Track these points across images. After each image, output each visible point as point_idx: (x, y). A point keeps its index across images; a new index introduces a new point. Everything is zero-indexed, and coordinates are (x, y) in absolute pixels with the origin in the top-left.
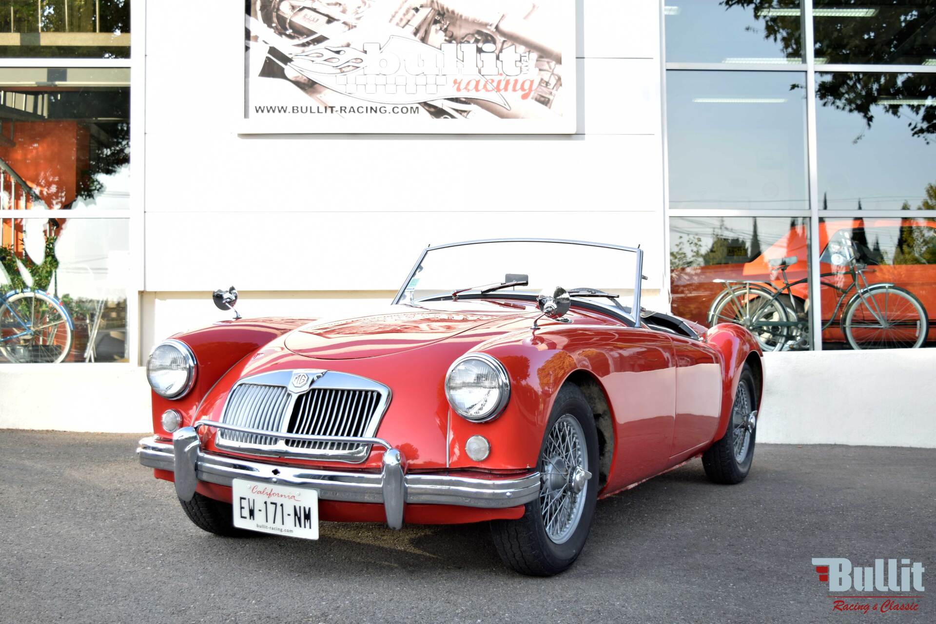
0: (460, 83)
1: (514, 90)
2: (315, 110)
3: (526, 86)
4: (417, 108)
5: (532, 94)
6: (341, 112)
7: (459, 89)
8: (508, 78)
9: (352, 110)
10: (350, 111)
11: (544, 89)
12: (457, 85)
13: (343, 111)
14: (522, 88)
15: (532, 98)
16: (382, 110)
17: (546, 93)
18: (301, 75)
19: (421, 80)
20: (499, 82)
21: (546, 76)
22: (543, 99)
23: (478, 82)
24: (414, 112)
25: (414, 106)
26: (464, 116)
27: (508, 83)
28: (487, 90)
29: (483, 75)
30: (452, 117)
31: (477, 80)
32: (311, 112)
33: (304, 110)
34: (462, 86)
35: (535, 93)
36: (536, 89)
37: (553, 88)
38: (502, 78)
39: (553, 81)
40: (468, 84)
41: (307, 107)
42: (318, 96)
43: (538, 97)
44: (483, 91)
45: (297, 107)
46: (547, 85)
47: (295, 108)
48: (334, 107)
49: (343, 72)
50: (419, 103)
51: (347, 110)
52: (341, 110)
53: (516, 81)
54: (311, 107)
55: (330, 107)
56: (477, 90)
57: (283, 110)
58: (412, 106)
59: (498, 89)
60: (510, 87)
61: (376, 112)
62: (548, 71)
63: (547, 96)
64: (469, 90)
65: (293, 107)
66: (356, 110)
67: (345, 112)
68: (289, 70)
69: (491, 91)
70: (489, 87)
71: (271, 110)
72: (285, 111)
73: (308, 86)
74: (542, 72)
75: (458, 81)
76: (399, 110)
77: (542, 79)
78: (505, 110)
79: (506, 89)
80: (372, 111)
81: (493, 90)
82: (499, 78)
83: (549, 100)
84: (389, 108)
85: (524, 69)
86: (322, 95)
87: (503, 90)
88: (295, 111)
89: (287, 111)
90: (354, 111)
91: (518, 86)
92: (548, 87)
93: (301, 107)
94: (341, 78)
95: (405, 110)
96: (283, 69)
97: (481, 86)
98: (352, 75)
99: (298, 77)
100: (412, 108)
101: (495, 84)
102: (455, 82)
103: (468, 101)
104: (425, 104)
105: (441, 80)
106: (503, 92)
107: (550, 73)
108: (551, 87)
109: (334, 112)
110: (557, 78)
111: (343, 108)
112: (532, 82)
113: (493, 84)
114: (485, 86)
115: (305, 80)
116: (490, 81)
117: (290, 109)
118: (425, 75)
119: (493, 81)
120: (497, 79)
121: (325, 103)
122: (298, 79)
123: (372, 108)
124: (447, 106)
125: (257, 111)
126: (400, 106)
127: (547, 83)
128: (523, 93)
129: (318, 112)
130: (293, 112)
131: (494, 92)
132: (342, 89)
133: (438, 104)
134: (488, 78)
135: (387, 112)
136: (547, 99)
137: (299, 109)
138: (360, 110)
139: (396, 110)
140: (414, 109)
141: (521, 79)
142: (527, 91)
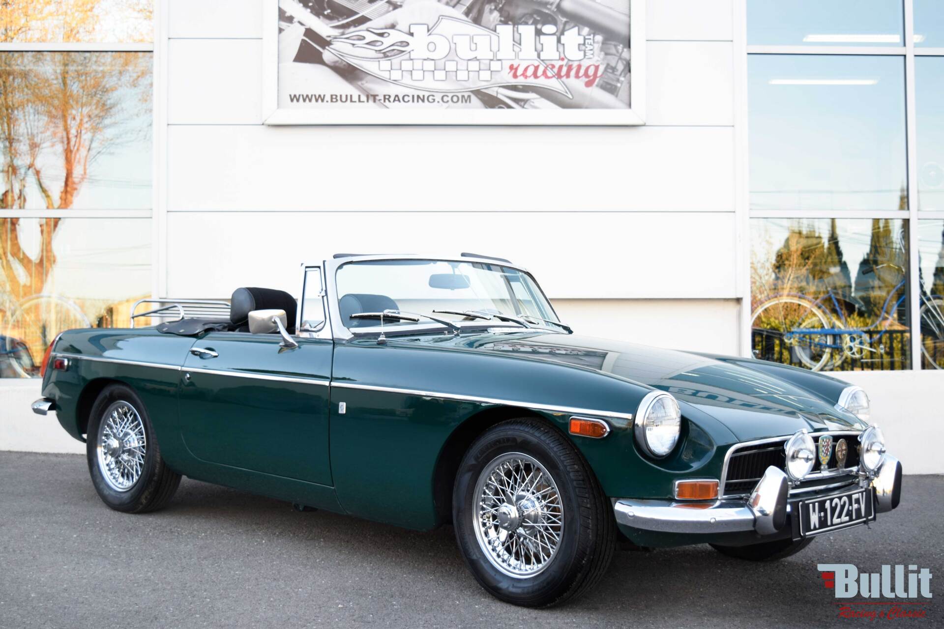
0: (516, 69)
1: (577, 76)
2: (355, 98)
3: (591, 72)
4: (469, 96)
5: (597, 80)
6: (385, 101)
7: (515, 76)
8: (570, 63)
9: (397, 99)
10: (394, 100)
11: (611, 75)
13: (387, 101)
14: (586, 74)
15: (597, 86)
16: (430, 99)
17: (613, 80)
18: (340, 60)
19: (474, 66)
20: (561, 67)
21: (613, 61)
22: (609, 86)
24: (466, 101)
25: (466, 95)
26: (521, 106)
27: (570, 68)
28: (547, 77)
29: (542, 60)
31: (536, 65)
32: (351, 101)
33: (344, 99)
34: (520, 72)
35: (599, 80)
36: (602, 75)
37: (621, 75)
38: (564, 63)
39: (620, 67)
40: (526, 69)
41: (347, 96)
42: (359, 83)
43: (604, 84)
44: (543, 78)
45: (336, 96)
46: (613, 72)
47: (334, 97)
48: (377, 95)
50: (472, 92)
51: (392, 99)
52: (385, 99)
53: (579, 67)
54: (351, 96)
55: (372, 95)
56: (535, 75)
57: (320, 98)
58: (463, 94)
59: (559, 76)
60: (573, 73)
61: (423, 101)
62: (615, 55)
63: (614, 83)
64: (526, 77)
65: (332, 96)
66: (401, 99)
67: (389, 101)
68: (327, 55)
69: (551, 77)
70: (549, 74)
71: (307, 98)
72: (323, 100)
73: (349, 72)
74: (609, 57)
75: (515, 66)
76: (449, 99)
77: (608, 65)
78: (566, 98)
79: (568, 75)
80: (420, 100)
81: (554, 76)
82: (561, 63)
83: (616, 87)
84: (438, 97)
86: (364, 82)
87: (565, 77)
88: (334, 100)
89: (325, 100)
90: (399, 100)
92: (615, 73)
93: (341, 96)
94: (385, 64)
95: (455, 99)
96: (321, 54)
97: (540, 72)
98: (396, 61)
99: (337, 62)
100: (463, 96)
101: (556, 70)
102: (511, 67)
103: (526, 89)
104: (478, 93)
105: (495, 66)
106: (564, 79)
107: (617, 58)
108: (618, 73)
109: (377, 101)
110: (625, 62)
111: (387, 97)
112: (597, 68)
113: (554, 70)
114: (544, 73)
115: (344, 65)
116: (550, 66)
117: (328, 98)
118: (478, 60)
119: (553, 66)
120: (557, 64)
121: (366, 92)
122: (337, 64)
123: (418, 97)
124: (503, 94)
125: (292, 100)
126: (450, 95)
127: (614, 69)
128: (587, 80)
129: (360, 101)
130: (332, 101)
132: (386, 75)
133: (492, 92)
134: (548, 62)
135: (436, 101)
136: (614, 87)
137: (339, 98)
138: (406, 99)
139: (445, 99)
140: (466, 97)
141: (585, 63)
142: (592, 78)
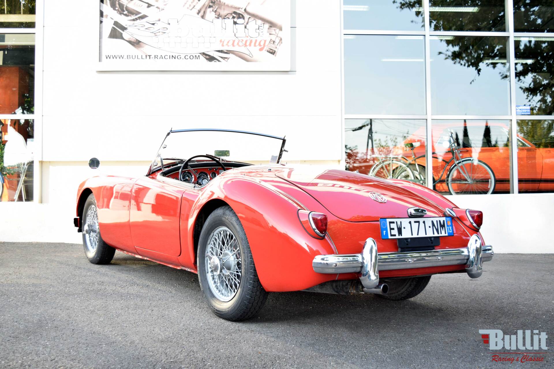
1: (255, 46)
2: (140, 57)
3: (262, 43)
4: (199, 56)
5: (265, 48)
7: (223, 45)
8: (251, 39)
9: (161, 57)
11: (272, 45)
12: (222, 43)
13: (156, 58)
14: (260, 45)
15: (265, 50)
16: (179, 57)
18: (132, 37)
19: (201, 40)
20: (246, 41)
21: (273, 38)
22: (271, 51)
23: (234, 41)
24: (197, 58)
26: (225, 61)
27: (251, 41)
28: (239, 46)
29: (237, 37)
30: (219, 61)
32: (138, 58)
33: (134, 57)
34: (225, 43)
35: (267, 47)
36: (268, 45)
37: (277, 45)
38: (248, 39)
39: (277, 41)
40: (228, 42)
42: (142, 49)
43: (269, 50)
44: (237, 46)
46: (274, 43)
47: (129, 56)
48: (151, 55)
49: (156, 35)
50: (200, 53)
51: (159, 57)
53: (256, 41)
54: (138, 56)
55: (148, 55)
56: (233, 45)
57: (122, 57)
58: (196, 55)
59: (245, 45)
60: (253, 44)
61: (175, 58)
62: (275, 35)
63: (274, 49)
64: (229, 46)
65: (127, 56)
66: (164, 57)
67: (157, 58)
68: (125, 34)
70: (240, 44)
71: (115, 57)
73: (136, 43)
74: (271, 36)
75: (223, 41)
76: (189, 57)
77: (271, 40)
78: (249, 57)
79: (250, 45)
80: (173, 58)
81: (243, 45)
84: (183, 57)
85: (261, 34)
86: (144, 48)
88: (129, 58)
89: (124, 58)
90: (162, 58)
91: (257, 44)
94: (155, 39)
95: (192, 57)
96: (122, 34)
97: (236, 43)
98: (161, 37)
99: (130, 39)
101: (244, 42)
102: (221, 41)
103: (228, 52)
104: (204, 54)
105: (213, 40)
106: (248, 47)
107: (276, 36)
109: (151, 58)
110: (280, 39)
111: (156, 56)
112: (265, 41)
114: (238, 44)
115: (135, 40)
116: (241, 41)
117: (125, 57)
118: (204, 37)
119: (243, 40)
120: (245, 39)
121: (145, 53)
123: (173, 56)
124: (216, 55)
125: (107, 58)
126: (189, 55)
128: (260, 47)
129: (142, 58)
130: (127, 58)
131: (243, 47)
133: (211, 54)
134: (240, 39)
135: (182, 58)
136: (274, 51)
137: (131, 57)
138: (166, 57)
139: (186, 57)
140: (197, 56)
141: (259, 40)
142: (262, 46)
